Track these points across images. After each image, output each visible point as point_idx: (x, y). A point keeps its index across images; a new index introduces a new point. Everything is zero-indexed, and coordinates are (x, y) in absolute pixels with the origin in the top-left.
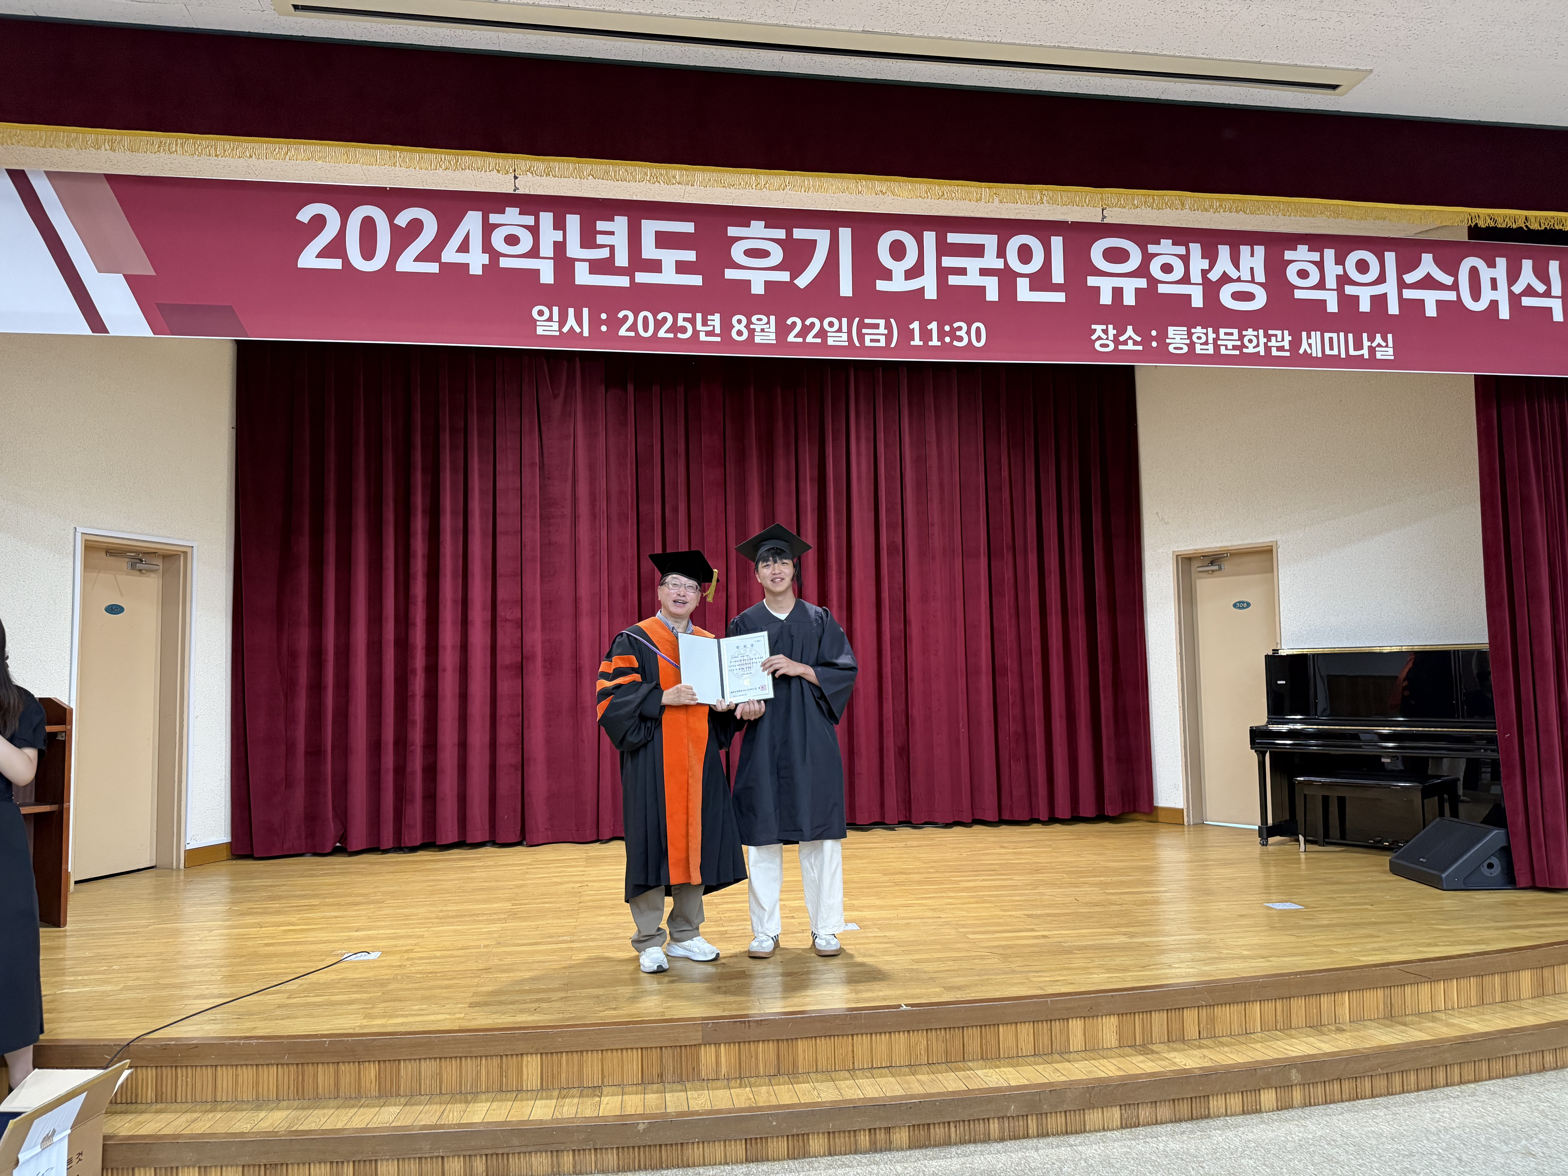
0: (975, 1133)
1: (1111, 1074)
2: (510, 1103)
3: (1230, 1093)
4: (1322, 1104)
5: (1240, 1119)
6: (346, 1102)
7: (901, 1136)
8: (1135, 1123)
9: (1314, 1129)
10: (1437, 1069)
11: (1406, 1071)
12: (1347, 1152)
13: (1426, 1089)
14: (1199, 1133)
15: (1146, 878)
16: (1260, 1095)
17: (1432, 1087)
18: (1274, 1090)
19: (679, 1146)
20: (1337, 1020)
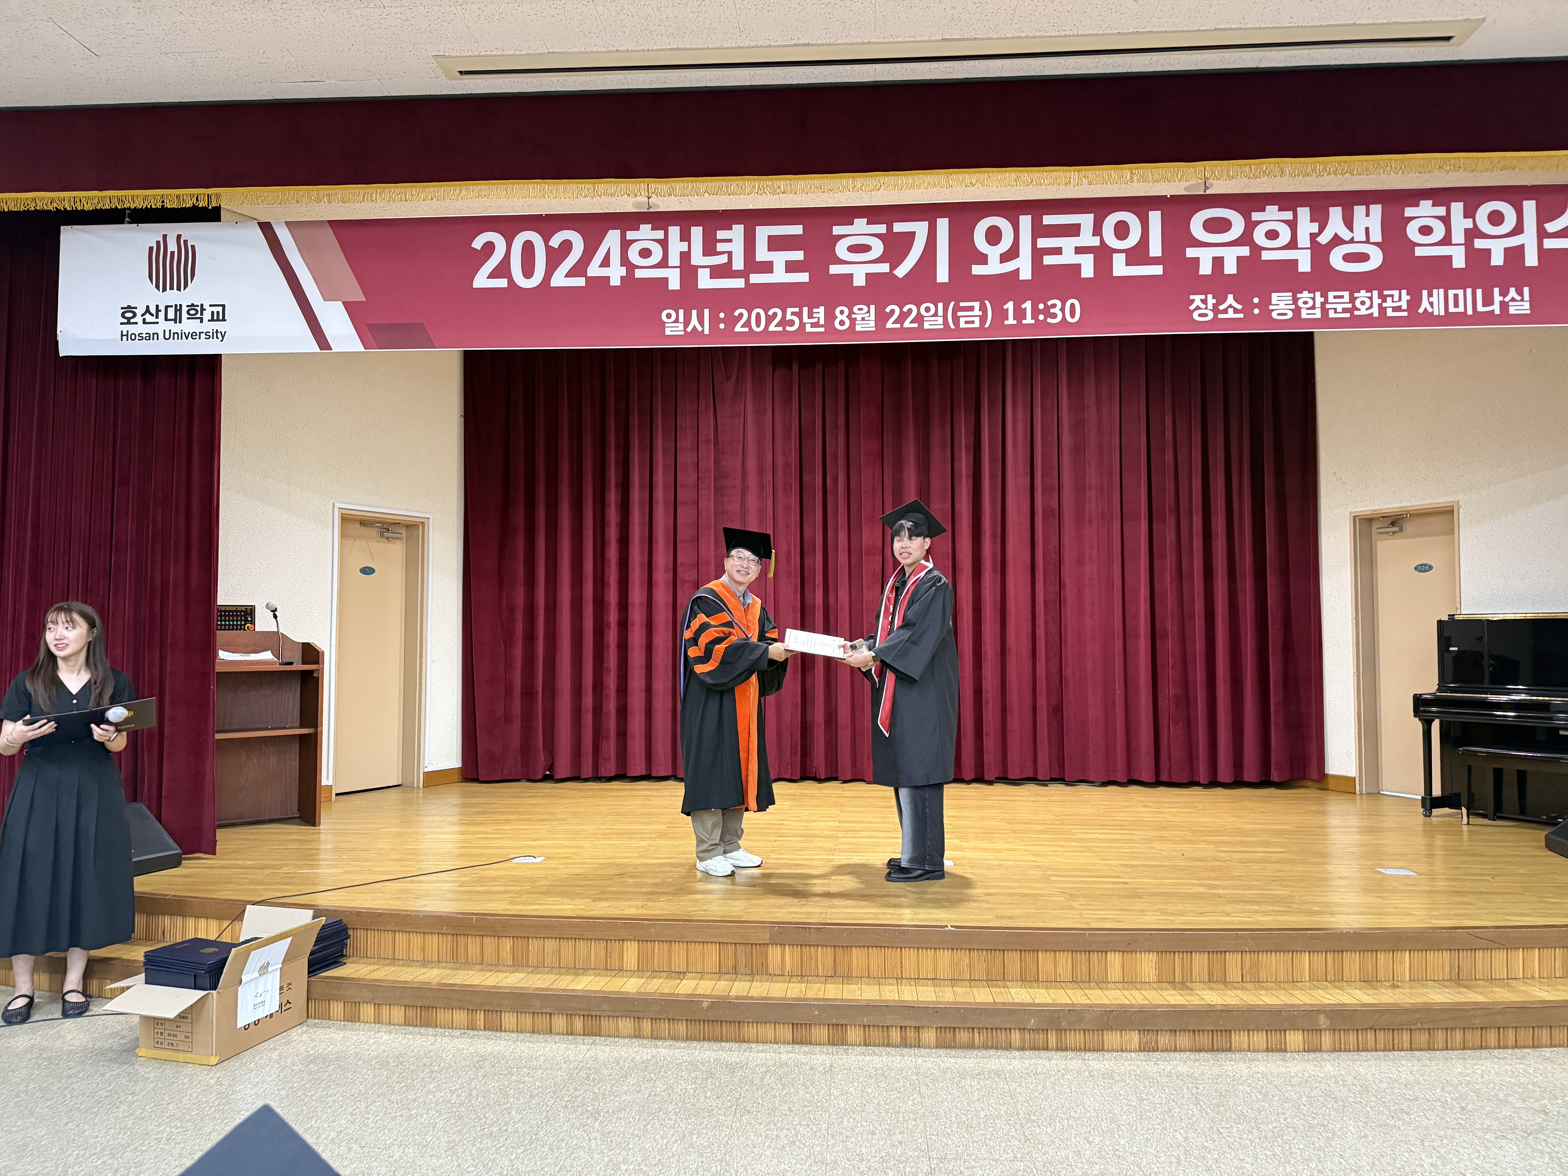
0: (997, 1040)
1: (1134, 1002)
2: (609, 978)
3: (1253, 1030)
4: (1354, 1051)
5: (1260, 1055)
6: (489, 967)
7: (929, 1036)
8: (1153, 1048)
9: (1331, 1069)
10: (1488, 1030)
11: (1451, 1029)
12: (1350, 1091)
13: (1473, 1048)
14: (1212, 1062)
15: (1272, 840)
16: (1285, 1036)
17: (1481, 1048)
18: (1301, 1032)
19: (737, 1025)
20: (1395, 978)
